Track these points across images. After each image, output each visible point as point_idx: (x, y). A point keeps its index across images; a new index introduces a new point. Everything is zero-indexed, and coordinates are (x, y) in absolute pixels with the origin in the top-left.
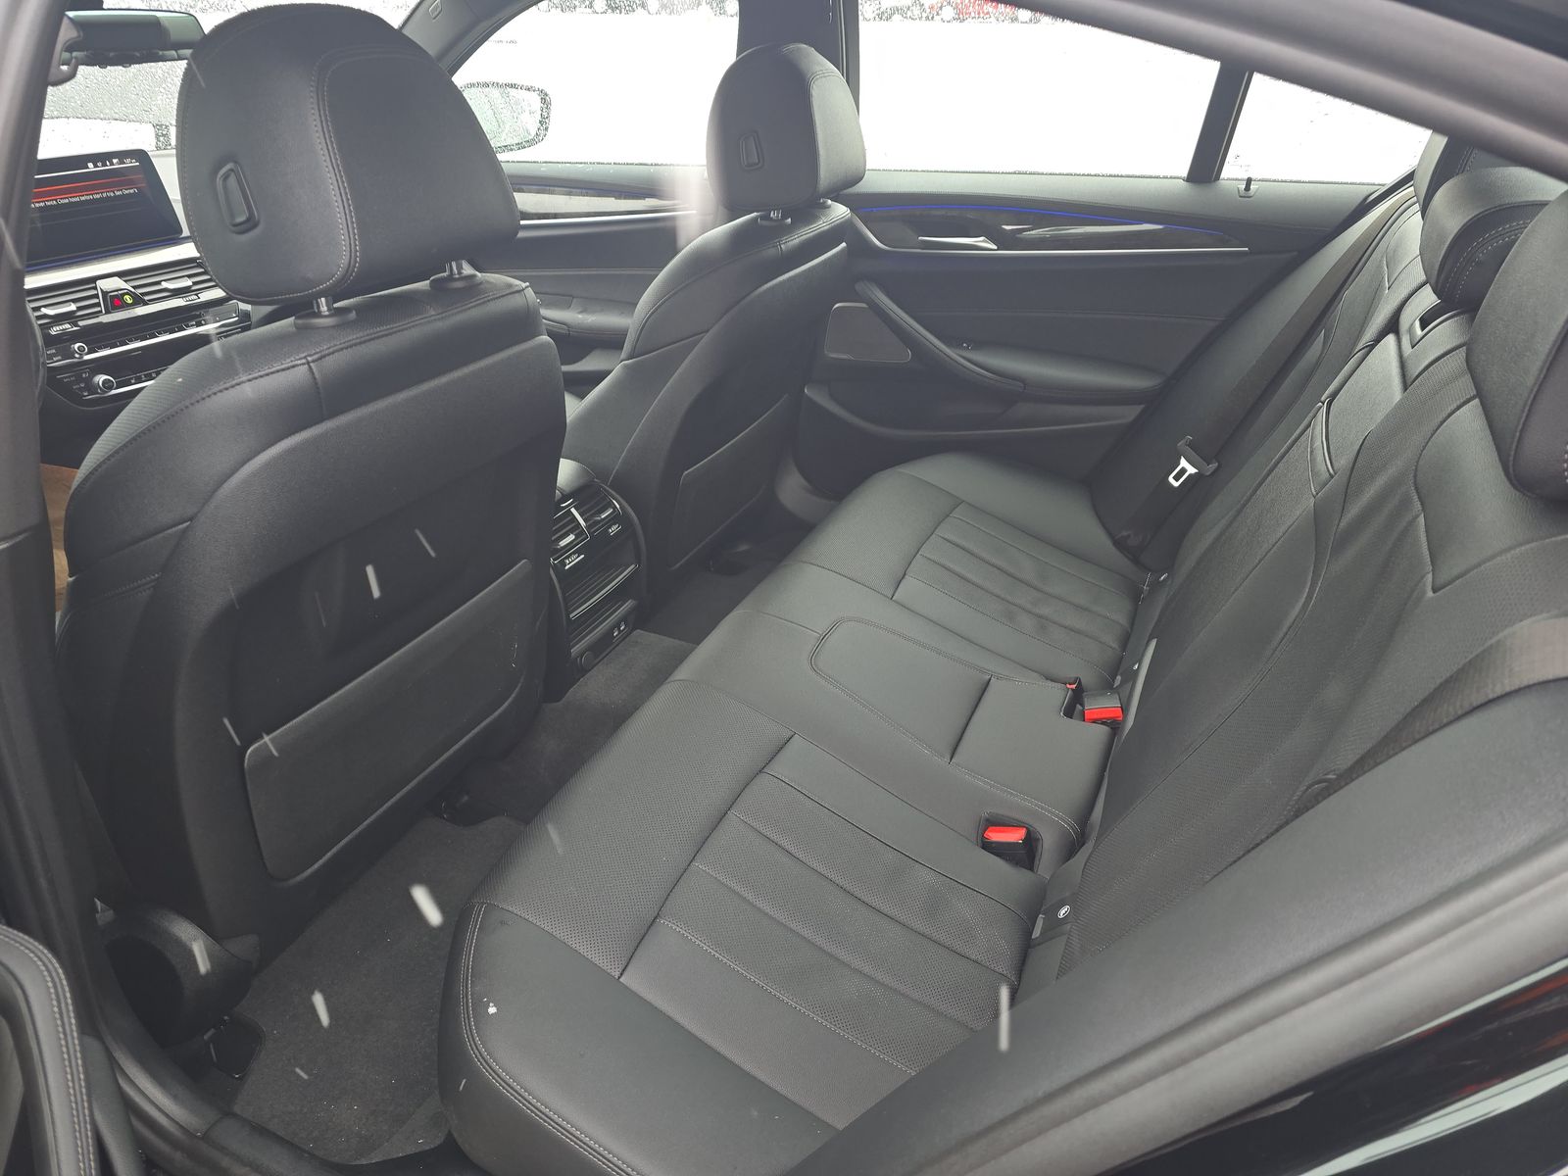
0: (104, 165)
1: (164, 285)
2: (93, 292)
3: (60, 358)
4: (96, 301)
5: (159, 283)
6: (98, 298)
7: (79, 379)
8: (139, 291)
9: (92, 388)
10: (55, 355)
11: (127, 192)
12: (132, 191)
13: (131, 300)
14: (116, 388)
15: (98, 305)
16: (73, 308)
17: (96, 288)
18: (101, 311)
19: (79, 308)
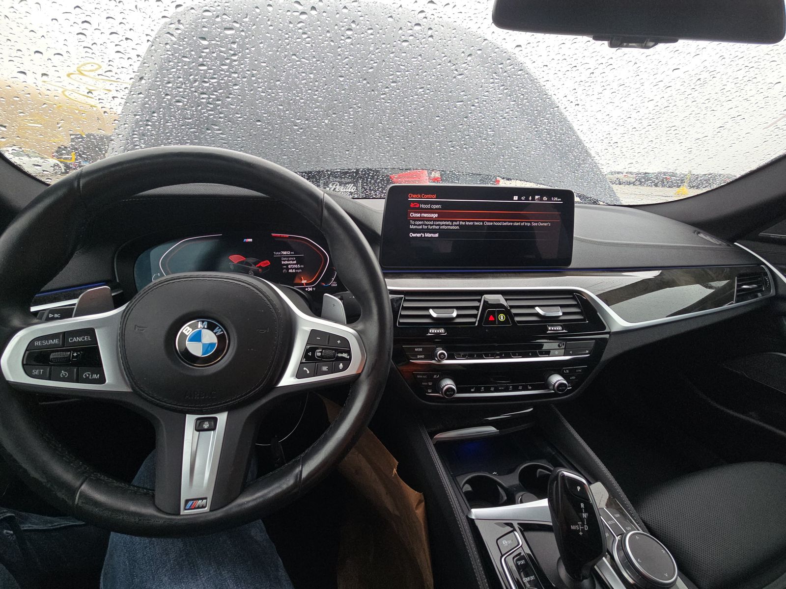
0: (527, 199)
1: (538, 310)
2: (476, 304)
3: (422, 356)
4: (474, 312)
5: (533, 307)
6: (478, 310)
7: (430, 378)
8: (514, 311)
9: (437, 388)
10: (420, 353)
11: (542, 224)
12: (546, 224)
13: (504, 318)
14: (457, 393)
15: (475, 316)
16: (455, 314)
17: (479, 301)
18: (475, 322)
19: (458, 316)
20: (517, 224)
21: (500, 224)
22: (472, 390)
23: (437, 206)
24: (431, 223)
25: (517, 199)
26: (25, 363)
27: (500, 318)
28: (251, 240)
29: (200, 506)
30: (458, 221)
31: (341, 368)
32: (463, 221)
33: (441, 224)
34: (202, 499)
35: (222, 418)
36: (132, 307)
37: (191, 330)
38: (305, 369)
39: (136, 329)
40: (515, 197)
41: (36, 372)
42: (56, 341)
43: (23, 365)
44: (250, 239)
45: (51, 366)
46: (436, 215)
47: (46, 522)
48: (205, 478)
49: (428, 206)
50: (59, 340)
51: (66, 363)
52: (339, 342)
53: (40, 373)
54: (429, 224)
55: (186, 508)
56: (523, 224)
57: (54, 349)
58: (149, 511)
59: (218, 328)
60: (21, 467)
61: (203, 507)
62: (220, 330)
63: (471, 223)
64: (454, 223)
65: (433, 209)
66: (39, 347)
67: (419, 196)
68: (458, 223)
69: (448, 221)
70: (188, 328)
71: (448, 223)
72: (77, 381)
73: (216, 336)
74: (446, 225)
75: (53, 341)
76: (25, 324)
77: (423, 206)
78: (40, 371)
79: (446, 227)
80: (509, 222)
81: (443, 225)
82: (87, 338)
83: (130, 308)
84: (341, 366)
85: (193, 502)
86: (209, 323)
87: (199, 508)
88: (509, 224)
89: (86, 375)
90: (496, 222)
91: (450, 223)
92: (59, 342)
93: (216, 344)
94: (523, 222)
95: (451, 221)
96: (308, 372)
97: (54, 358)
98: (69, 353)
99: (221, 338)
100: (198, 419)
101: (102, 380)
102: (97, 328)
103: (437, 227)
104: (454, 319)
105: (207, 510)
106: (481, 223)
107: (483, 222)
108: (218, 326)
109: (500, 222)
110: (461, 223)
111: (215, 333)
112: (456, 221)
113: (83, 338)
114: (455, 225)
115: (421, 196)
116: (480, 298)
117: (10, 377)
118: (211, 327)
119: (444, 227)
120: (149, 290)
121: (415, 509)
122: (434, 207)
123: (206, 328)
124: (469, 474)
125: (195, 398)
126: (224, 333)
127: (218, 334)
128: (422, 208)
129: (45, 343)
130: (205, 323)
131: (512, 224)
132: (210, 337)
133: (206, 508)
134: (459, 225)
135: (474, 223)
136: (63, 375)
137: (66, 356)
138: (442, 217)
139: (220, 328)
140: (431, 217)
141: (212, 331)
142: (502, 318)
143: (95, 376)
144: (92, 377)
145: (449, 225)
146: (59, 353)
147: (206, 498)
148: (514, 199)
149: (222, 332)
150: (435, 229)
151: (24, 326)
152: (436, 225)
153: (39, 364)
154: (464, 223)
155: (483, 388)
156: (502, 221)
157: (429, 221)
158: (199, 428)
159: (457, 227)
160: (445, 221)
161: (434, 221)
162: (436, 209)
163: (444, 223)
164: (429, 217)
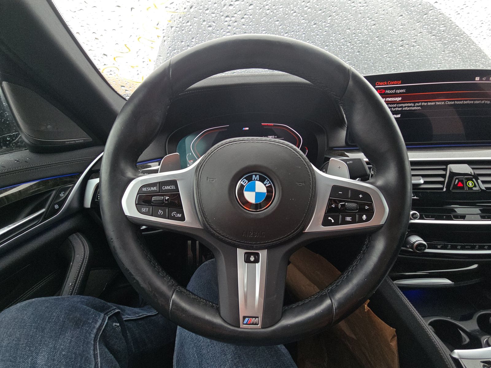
2: (442, 172)
4: (441, 179)
6: (445, 177)
8: (481, 179)
9: (405, 242)
13: (472, 184)
14: (427, 249)
15: (442, 183)
16: (422, 181)
17: (445, 170)
18: (442, 189)
19: (426, 183)
20: (478, 102)
21: (461, 102)
22: (439, 247)
23: (401, 91)
24: (395, 105)
25: (478, 80)
26: (137, 203)
27: (469, 185)
28: (247, 129)
29: (254, 323)
30: (420, 102)
31: (364, 219)
32: (425, 102)
33: (404, 106)
34: (256, 317)
35: (263, 254)
36: (204, 163)
37: (247, 181)
38: (329, 218)
39: (208, 180)
40: (476, 78)
41: (144, 210)
42: (155, 188)
43: (136, 204)
44: (247, 127)
45: (153, 206)
46: (400, 99)
47: (135, 313)
48: (256, 301)
49: (393, 91)
50: (157, 188)
51: (161, 204)
52: (361, 196)
53: (146, 211)
54: (392, 107)
55: (244, 323)
56: (483, 102)
57: (154, 194)
58: (218, 321)
59: (267, 180)
60: (134, 279)
61: (256, 324)
62: (268, 182)
63: (433, 103)
64: (417, 104)
65: (397, 93)
66: (145, 192)
67: (386, 83)
68: (420, 104)
69: (410, 103)
70: (245, 180)
71: (410, 105)
72: (168, 218)
73: (266, 187)
74: (408, 107)
75: (153, 188)
76: (135, 176)
77: (388, 92)
78: (146, 209)
79: (409, 109)
80: (470, 100)
81: (405, 107)
82: (173, 187)
83: (203, 164)
84: (364, 217)
85: (249, 319)
86: (260, 176)
87: (253, 324)
88: (470, 102)
89: (173, 214)
90: (457, 101)
91: (413, 105)
92: (157, 189)
93: (266, 193)
94: (483, 100)
95: (413, 103)
96: (333, 221)
97: (154, 200)
98: (163, 197)
99: (269, 189)
100: (246, 253)
101: (183, 219)
102: (178, 180)
103: (400, 109)
104: (420, 184)
105: (259, 327)
106: (443, 103)
107: (445, 101)
108: (267, 179)
109: (461, 100)
110: (423, 104)
111: (265, 185)
112: (418, 102)
113: (171, 187)
114: (417, 106)
115: (387, 83)
116: (445, 167)
117: (127, 213)
118: (262, 180)
119: (406, 108)
120: (215, 150)
121: (389, 342)
122: (398, 91)
123: (258, 181)
124: (431, 317)
125: (250, 236)
126: (271, 184)
127: (267, 185)
128: (387, 94)
129: (149, 189)
130: (258, 176)
131: (472, 102)
132: (261, 187)
133: (259, 325)
134: (421, 106)
135: (435, 103)
136: (160, 213)
137: (161, 199)
138: (405, 99)
139: (268, 181)
140: (395, 101)
141: (263, 182)
142: (471, 185)
143: (179, 215)
144: (177, 215)
145: (411, 106)
146: (157, 197)
147: (258, 317)
148: (476, 80)
149: (270, 184)
150: (398, 111)
151: (136, 177)
152: (399, 107)
153: (145, 204)
154: (426, 104)
155: (449, 246)
156: (464, 100)
157: (392, 104)
158: (247, 261)
159: (419, 108)
160: (408, 103)
161: (397, 104)
162: (400, 93)
163: (407, 105)
164: (393, 101)
